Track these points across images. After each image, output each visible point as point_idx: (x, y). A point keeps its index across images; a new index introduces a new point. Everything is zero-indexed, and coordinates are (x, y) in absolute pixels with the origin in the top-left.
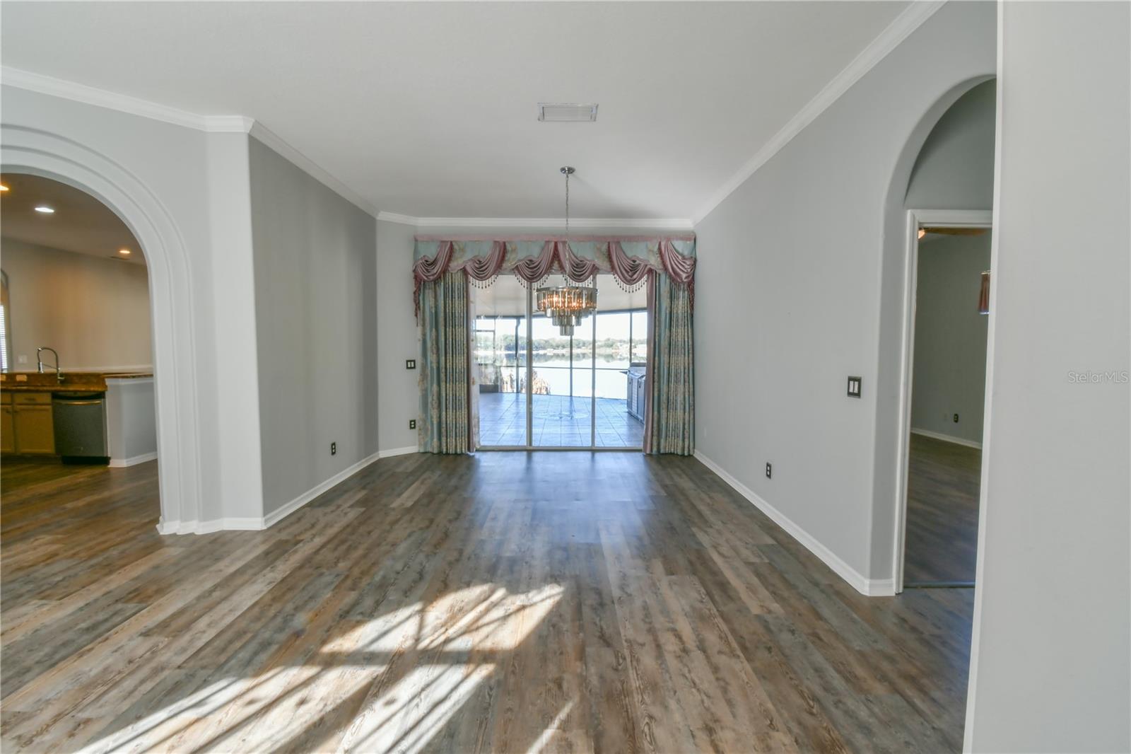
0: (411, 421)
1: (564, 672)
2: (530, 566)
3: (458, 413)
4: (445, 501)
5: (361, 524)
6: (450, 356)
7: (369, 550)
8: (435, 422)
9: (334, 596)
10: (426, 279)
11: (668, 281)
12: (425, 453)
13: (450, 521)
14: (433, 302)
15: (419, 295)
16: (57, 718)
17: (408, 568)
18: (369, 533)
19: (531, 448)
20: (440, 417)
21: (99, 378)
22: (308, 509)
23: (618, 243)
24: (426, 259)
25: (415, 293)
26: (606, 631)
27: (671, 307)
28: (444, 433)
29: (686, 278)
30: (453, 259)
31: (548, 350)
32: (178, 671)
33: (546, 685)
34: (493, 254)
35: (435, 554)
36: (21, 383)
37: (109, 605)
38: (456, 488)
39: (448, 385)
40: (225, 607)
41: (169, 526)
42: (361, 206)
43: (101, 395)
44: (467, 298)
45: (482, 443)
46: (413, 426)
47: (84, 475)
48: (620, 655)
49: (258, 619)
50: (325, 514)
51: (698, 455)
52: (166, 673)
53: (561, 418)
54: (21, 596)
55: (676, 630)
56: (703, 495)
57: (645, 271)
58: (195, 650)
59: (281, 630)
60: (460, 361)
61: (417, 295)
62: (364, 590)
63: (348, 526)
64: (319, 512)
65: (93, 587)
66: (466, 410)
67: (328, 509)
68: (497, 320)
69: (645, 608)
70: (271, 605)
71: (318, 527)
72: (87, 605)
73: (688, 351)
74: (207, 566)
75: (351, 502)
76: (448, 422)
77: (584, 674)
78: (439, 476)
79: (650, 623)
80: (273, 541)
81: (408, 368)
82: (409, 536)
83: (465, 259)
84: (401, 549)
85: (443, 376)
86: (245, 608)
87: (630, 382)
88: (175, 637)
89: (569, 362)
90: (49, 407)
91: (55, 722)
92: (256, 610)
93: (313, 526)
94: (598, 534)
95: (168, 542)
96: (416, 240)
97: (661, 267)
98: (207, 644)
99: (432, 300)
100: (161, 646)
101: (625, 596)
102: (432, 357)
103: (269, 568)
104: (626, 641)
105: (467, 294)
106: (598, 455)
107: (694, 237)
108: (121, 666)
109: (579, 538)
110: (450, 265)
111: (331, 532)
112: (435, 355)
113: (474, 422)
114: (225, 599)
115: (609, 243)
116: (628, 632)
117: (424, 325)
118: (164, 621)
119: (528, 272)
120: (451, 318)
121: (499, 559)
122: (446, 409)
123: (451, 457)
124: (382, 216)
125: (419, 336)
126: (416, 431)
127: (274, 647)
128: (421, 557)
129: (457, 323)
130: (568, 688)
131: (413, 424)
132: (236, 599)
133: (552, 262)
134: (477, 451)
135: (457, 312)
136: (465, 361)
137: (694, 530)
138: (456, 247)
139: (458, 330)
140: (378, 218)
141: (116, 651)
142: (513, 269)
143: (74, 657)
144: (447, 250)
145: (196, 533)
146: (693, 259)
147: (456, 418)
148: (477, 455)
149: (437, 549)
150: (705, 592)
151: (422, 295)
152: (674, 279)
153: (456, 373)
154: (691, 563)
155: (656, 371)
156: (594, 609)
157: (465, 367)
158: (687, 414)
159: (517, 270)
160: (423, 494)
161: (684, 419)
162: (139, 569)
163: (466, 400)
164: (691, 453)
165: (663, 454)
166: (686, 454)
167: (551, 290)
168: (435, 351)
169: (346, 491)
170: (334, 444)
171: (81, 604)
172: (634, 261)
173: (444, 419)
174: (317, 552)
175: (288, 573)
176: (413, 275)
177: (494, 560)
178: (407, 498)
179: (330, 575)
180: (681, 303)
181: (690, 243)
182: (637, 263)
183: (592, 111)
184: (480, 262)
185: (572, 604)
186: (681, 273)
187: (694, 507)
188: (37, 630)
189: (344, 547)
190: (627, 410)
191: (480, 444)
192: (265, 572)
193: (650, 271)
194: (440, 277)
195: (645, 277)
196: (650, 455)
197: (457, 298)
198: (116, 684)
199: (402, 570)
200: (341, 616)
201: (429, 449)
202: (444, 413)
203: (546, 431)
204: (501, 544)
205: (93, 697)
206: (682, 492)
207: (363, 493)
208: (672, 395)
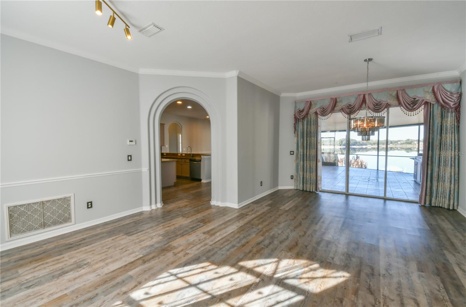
0: (291, 176)
1: (345, 297)
2: (337, 247)
3: (311, 174)
4: (302, 210)
5: (268, 213)
6: (308, 150)
7: (270, 223)
8: (301, 177)
9: (256, 236)
10: (299, 118)
11: (440, 108)
12: (297, 189)
13: (303, 219)
14: (302, 127)
15: (296, 125)
16: (182, 250)
17: (283, 233)
18: (271, 217)
19: (348, 193)
20: (303, 175)
21: (200, 155)
22: (252, 204)
23: (404, 90)
24: (300, 109)
25: (294, 124)
26: (372, 287)
27: (442, 123)
28: (305, 182)
29: (453, 105)
30: (311, 108)
31: (368, 146)
32: (210, 246)
33: (335, 299)
34: (330, 105)
35: (294, 231)
36: (184, 156)
37: (197, 222)
38: (308, 206)
39: (307, 162)
40: (224, 231)
41: (213, 203)
42: (274, 93)
43: (200, 161)
44: (317, 125)
45: (323, 188)
46: (292, 178)
47: (195, 184)
48: (377, 300)
49: (232, 237)
50: (257, 207)
51: (460, 210)
52: (207, 246)
53: (369, 180)
54: (178, 215)
55: (416, 300)
56: (458, 234)
57: (423, 103)
58: (215, 242)
59: (239, 243)
60: (313, 152)
61: (295, 125)
62: (266, 237)
63: (264, 213)
64: (255, 206)
65: (194, 216)
66: (315, 173)
67: (258, 205)
68: (336, 133)
69: (399, 284)
70: (236, 234)
71: (254, 211)
72: (192, 221)
73: (455, 147)
74: (221, 217)
75: (266, 204)
76: (307, 178)
77: (355, 301)
78: (301, 200)
79: (400, 292)
80: (240, 213)
81: (291, 154)
82: (285, 221)
83: (316, 108)
84: (281, 226)
85: (305, 158)
86: (229, 233)
87: (416, 164)
88: (211, 236)
89: (377, 152)
90: (189, 163)
91: (181, 251)
92: (232, 234)
93: (253, 210)
94: (378, 241)
95: (213, 207)
96: (296, 102)
97: (434, 100)
98: (218, 241)
99: (301, 126)
100: (207, 238)
101: (388, 274)
102: (301, 150)
103: (238, 222)
104: (383, 295)
105: (317, 123)
106: (387, 202)
107: (460, 80)
108: (197, 241)
109: (367, 241)
110: (310, 111)
111: (258, 213)
112: (302, 149)
113: (319, 178)
114: (224, 228)
115: (397, 91)
116: (385, 291)
117: (298, 137)
118: (209, 231)
119: (348, 111)
120: (309, 133)
121: (322, 240)
122: (306, 172)
123: (308, 193)
124: (283, 95)
125: (296, 141)
126: (293, 180)
127: (236, 248)
128: (289, 230)
129: (312, 136)
130: (345, 304)
131: (292, 177)
132: (227, 229)
133: (362, 104)
134: (320, 191)
135: (312, 131)
136: (315, 152)
137: (445, 252)
138: (313, 103)
139: (313, 138)
140: (281, 96)
141: (197, 236)
142: (340, 110)
143: (188, 235)
144: (308, 105)
145: (220, 206)
146: (460, 93)
147: (310, 176)
148: (320, 193)
149: (295, 229)
150: (443, 286)
151: (297, 124)
152: (444, 107)
153: (311, 157)
154: (437, 269)
155: (430, 159)
156: (367, 275)
157: (315, 154)
158: (452, 185)
159: (342, 110)
160: (293, 206)
161: (450, 188)
162: (205, 214)
163: (315, 169)
164: (455, 208)
165: (433, 207)
166: (451, 208)
167: (357, 119)
168: (302, 147)
169: (265, 200)
170: (261, 182)
171: (191, 221)
172: (414, 99)
173: (305, 176)
174: (253, 220)
175: (243, 225)
176: (294, 117)
177: (320, 239)
178: (287, 206)
179: (256, 229)
180: (449, 119)
181: (457, 85)
182: (416, 100)
183: (379, 30)
184: (323, 108)
185: (356, 269)
186: (450, 102)
187: (449, 239)
188: (181, 225)
189: (262, 220)
190: (414, 180)
191: (321, 189)
192: (236, 222)
193: (426, 103)
194: (305, 117)
195: (423, 107)
196: (424, 206)
197: (312, 125)
198: (196, 245)
199: (281, 234)
200: (257, 244)
201: (299, 188)
202: (305, 174)
203: (358, 186)
204: (324, 233)
205: (190, 247)
206: (443, 230)
207: (271, 201)
208: (441, 173)
